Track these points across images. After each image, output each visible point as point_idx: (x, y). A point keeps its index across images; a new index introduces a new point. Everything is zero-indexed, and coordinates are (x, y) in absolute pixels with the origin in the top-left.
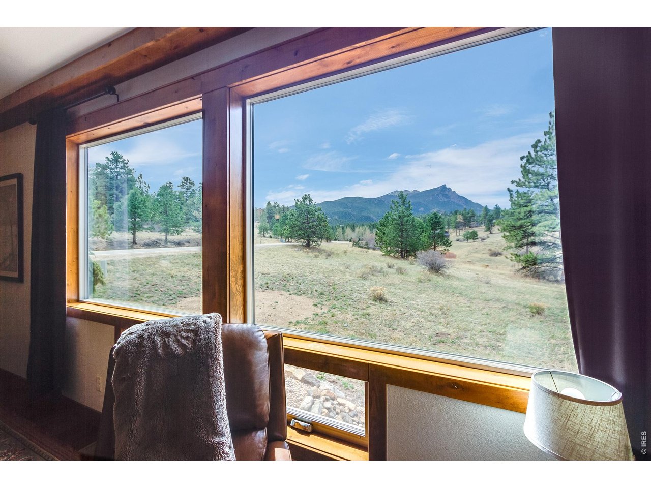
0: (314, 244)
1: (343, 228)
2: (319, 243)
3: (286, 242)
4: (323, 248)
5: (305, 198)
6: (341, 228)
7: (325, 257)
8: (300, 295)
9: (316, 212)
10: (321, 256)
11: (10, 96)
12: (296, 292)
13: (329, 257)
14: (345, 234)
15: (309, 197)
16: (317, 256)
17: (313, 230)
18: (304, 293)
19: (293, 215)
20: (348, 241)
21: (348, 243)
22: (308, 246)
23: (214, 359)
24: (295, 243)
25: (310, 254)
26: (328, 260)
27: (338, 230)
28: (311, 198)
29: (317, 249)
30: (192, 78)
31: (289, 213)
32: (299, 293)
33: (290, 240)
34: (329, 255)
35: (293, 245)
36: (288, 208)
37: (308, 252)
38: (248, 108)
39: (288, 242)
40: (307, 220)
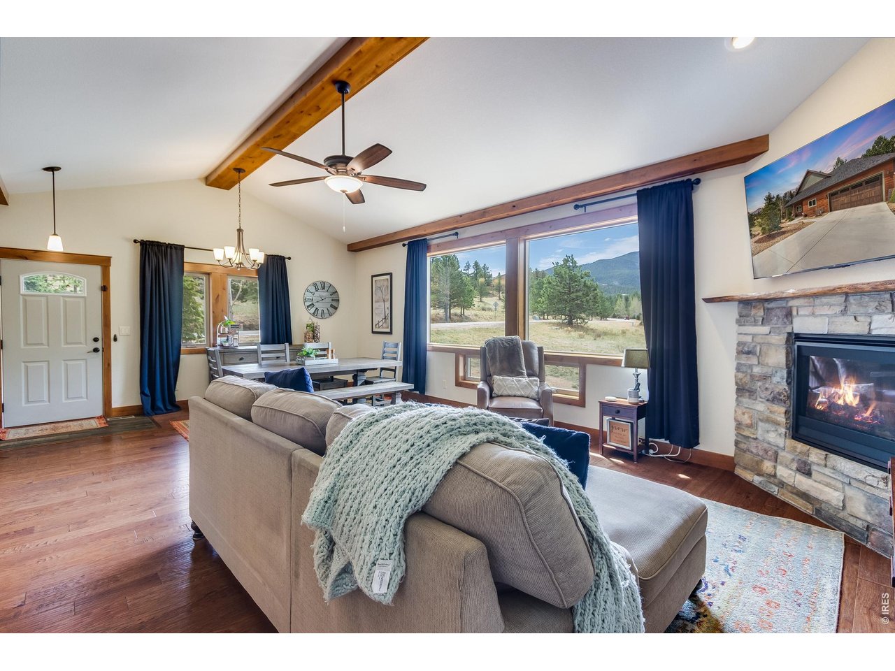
0: (579, 321)
1: (627, 299)
2: (586, 321)
3: (540, 319)
4: (591, 327)
5: (566, 261)
6: (623, 299)
7: (592, 338)
8: (558, 377)
9: (582, 278)
10: (587, 337)
11: (395, 233)
12: (552, 373)
13: (598, 339)
14: (630, 308)
15: (573, 259)
16: (581, 337)
17: (579, 302)
18: (561, 375)
19: (550, 283)
20: (634, 318)
21: (634, 321)
22: (570, 323)
23: (520, 351)
24: (554, 321)
25: (573, 333)
26: (597, 341)
27: (618, 302)
28: (575, 259)
29: (582, 327)
30: (501, 232)
31: (545, 280)
32: (557, 375)
33: (546, 317)
34: (599, 336)
35: (550, 323)
36: (543, 274)
37: (570, 332)
38: (527, 244)
39: (544, 319)
40: (570, 288)
